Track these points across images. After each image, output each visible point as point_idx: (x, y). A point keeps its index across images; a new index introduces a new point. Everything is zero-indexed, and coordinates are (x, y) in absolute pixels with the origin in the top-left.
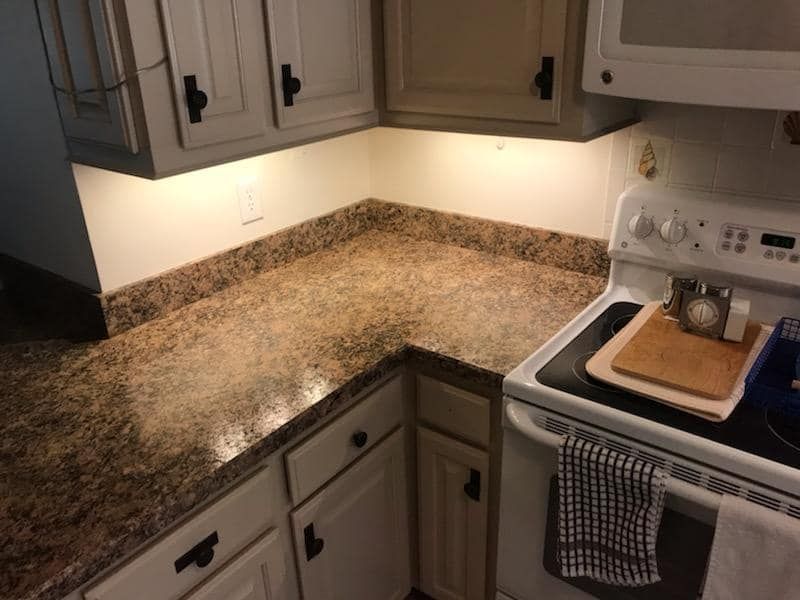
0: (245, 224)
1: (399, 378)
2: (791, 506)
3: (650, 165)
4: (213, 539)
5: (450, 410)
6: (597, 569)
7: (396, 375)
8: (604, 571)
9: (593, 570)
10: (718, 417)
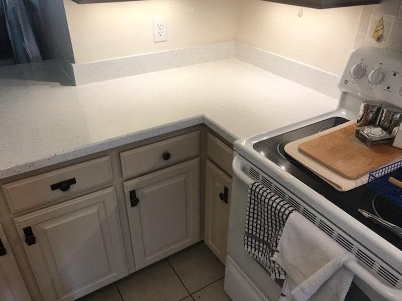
0: (155, 42)
1: (198, 132)
2: (359, 250)
3: (380, 33)
4: (73, 181)
5: (218, 154)
6: (260, 253)
7: (197, 130)
8: (263, 255)
9: (259, 253)
10: (342, 189)
